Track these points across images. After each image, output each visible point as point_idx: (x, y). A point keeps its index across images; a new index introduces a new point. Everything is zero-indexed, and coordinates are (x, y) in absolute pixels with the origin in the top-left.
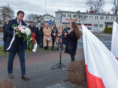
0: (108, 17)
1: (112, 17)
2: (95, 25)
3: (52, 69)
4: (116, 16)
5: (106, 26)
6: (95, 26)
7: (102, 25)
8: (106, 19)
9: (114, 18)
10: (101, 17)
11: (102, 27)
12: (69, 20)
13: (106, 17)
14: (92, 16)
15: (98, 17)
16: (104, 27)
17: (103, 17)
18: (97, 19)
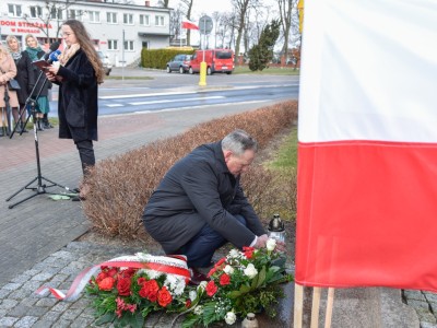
0: (147, 17)
1: (157, 18)
2: (110, 42)
3: (11, 207)
4: (169, 12)
5: (145, 45)
6: (110, 47)
7: (131, 43)
8: (142, 22)
9: (162, 18)
10: (125, 16)
11: (132, 48)
12: (17, 27)
13: (141, 16)
14: (97, 13)
15: (114, 15)
16: (138, 48)
17: (131, 17)
18: (115, 21)
